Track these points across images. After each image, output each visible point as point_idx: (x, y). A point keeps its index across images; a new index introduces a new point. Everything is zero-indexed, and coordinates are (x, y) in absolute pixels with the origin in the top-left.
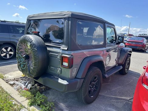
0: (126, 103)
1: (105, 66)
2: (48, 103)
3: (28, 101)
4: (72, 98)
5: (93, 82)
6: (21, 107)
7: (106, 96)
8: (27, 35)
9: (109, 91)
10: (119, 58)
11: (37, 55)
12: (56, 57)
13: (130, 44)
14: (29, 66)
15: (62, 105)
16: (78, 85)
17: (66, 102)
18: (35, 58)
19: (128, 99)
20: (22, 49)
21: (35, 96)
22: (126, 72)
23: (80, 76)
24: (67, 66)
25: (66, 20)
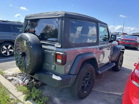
0: (118, 98)
1: (98, 63)
2: (43, 98)
3: (24, 96)
4: (67, 93)
5: (86, 78)
6: (17, 101)
7: (99, 92)
8: (24, 34)
9: (102, 87)
10: (111, 56)
11: (32, 52)
12: (50, 54)
13: (123, 42)
14: (25, 63)
15: (57, 100)
16: (72, 81)
17: (61, 97)
18: (30, 55)
19: (120, 95)
20: (19, 46)
21: (31, 91)
22: (119, 69)
23: (73, 72)
24: (61, 62)
25: (60, 20)
